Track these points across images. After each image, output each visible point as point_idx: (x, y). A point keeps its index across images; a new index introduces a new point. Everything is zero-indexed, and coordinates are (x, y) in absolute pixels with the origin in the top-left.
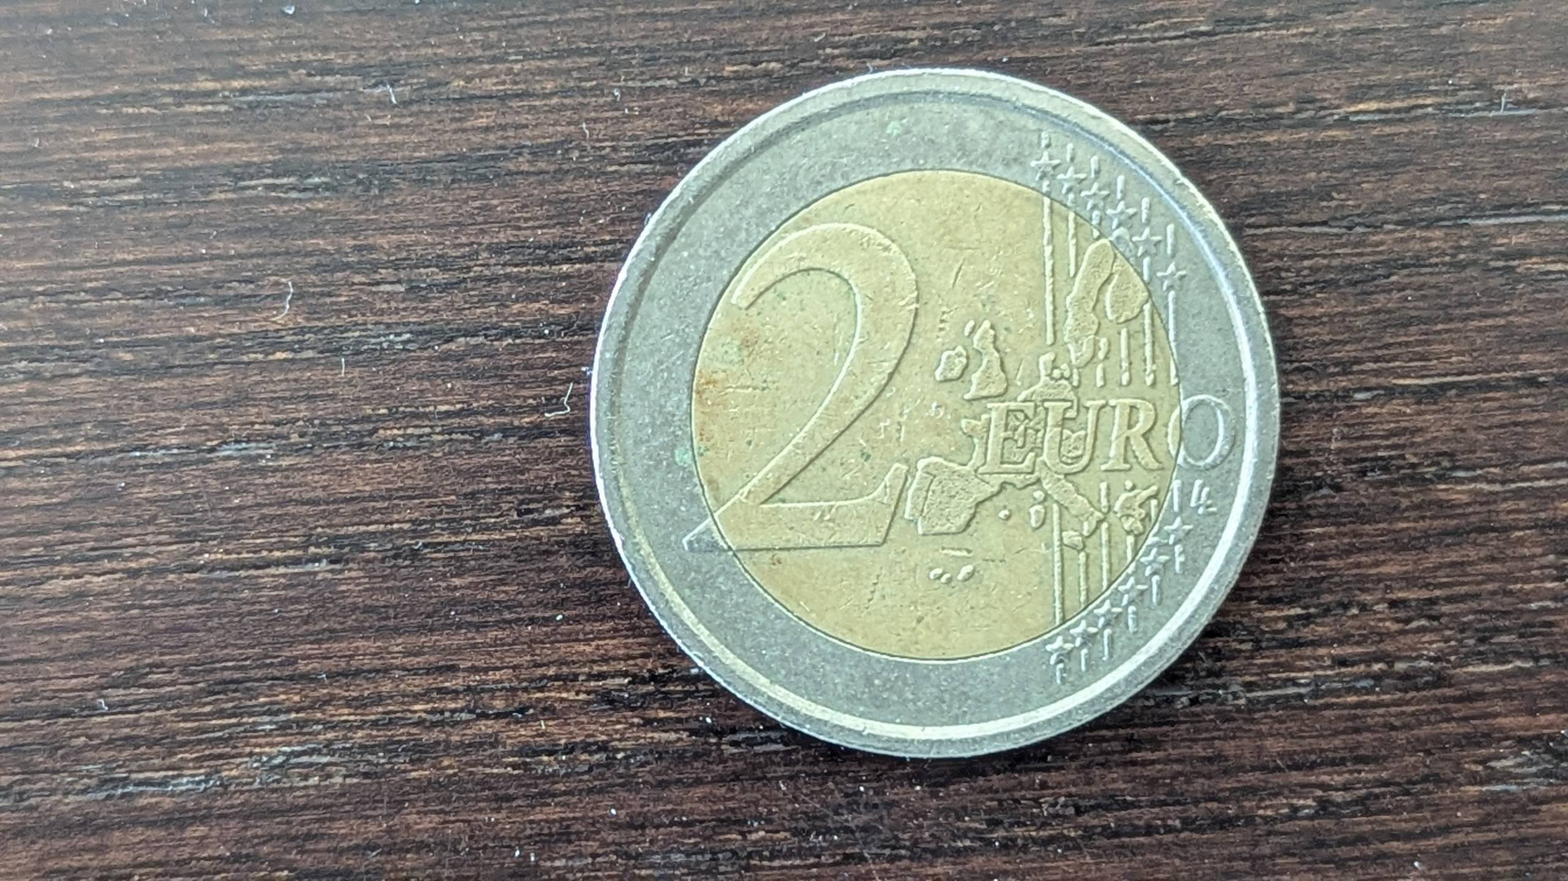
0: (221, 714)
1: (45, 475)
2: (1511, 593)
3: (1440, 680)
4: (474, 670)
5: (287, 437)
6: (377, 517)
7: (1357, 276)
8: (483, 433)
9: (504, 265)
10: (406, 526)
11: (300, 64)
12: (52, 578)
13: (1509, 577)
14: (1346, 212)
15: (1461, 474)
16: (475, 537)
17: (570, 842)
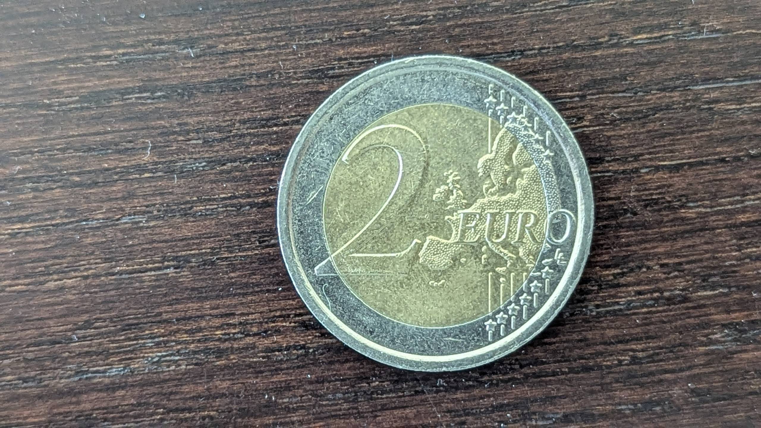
0: (129, 339)
1: (43, 235)
2: (716, 258)
3: (685, 299)
4: (242, 314)
5: (151, 212)
6: (195, 247)
7: (640, 115)
8: (241, 206)
9: (247, 129)
10: (208, 251)
11: (149, 41)
12: (48, 281)
13: (715, 251)
14: (633, 86)
15: (691, 204)
16: (240, 254)
17: (290, 390)
